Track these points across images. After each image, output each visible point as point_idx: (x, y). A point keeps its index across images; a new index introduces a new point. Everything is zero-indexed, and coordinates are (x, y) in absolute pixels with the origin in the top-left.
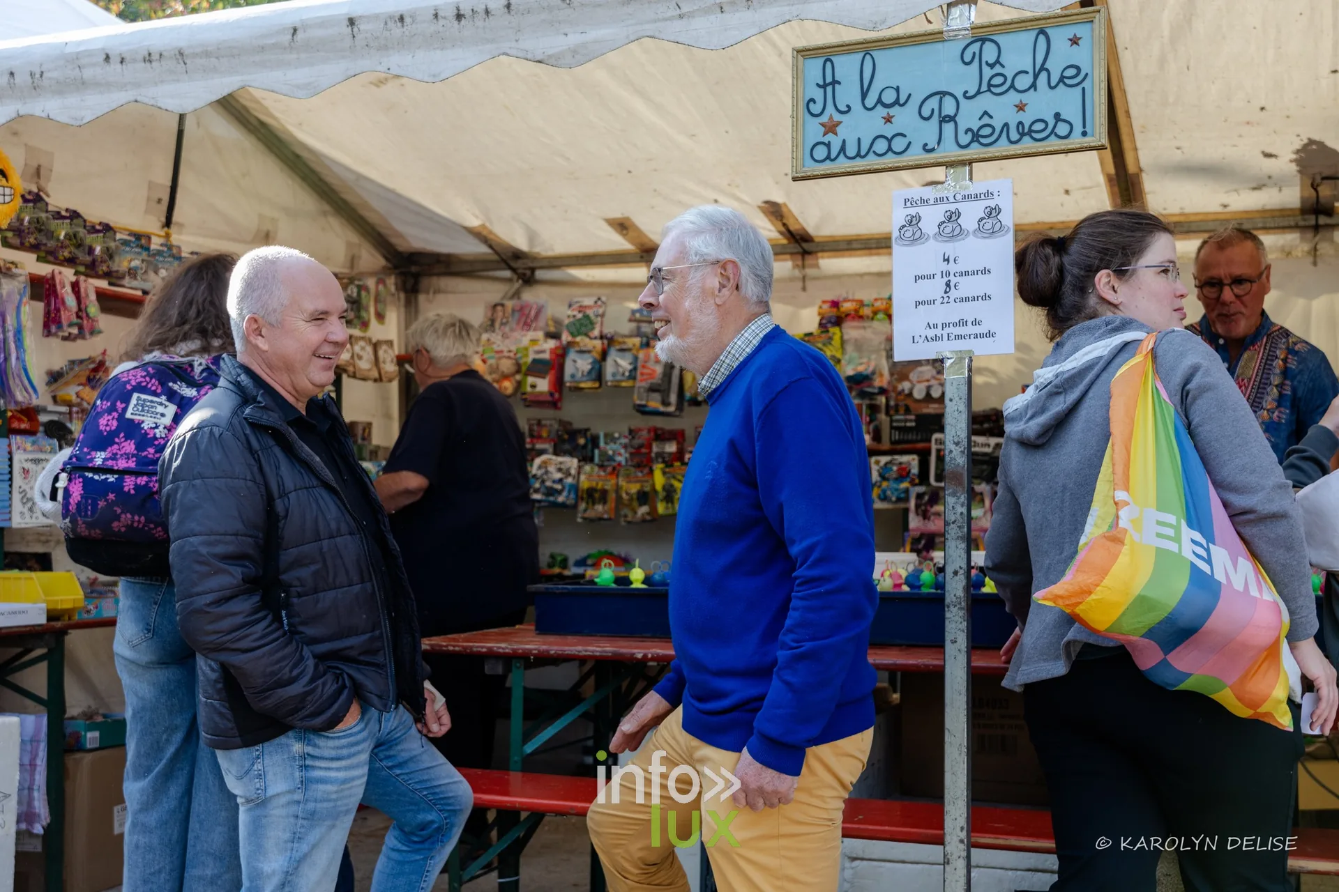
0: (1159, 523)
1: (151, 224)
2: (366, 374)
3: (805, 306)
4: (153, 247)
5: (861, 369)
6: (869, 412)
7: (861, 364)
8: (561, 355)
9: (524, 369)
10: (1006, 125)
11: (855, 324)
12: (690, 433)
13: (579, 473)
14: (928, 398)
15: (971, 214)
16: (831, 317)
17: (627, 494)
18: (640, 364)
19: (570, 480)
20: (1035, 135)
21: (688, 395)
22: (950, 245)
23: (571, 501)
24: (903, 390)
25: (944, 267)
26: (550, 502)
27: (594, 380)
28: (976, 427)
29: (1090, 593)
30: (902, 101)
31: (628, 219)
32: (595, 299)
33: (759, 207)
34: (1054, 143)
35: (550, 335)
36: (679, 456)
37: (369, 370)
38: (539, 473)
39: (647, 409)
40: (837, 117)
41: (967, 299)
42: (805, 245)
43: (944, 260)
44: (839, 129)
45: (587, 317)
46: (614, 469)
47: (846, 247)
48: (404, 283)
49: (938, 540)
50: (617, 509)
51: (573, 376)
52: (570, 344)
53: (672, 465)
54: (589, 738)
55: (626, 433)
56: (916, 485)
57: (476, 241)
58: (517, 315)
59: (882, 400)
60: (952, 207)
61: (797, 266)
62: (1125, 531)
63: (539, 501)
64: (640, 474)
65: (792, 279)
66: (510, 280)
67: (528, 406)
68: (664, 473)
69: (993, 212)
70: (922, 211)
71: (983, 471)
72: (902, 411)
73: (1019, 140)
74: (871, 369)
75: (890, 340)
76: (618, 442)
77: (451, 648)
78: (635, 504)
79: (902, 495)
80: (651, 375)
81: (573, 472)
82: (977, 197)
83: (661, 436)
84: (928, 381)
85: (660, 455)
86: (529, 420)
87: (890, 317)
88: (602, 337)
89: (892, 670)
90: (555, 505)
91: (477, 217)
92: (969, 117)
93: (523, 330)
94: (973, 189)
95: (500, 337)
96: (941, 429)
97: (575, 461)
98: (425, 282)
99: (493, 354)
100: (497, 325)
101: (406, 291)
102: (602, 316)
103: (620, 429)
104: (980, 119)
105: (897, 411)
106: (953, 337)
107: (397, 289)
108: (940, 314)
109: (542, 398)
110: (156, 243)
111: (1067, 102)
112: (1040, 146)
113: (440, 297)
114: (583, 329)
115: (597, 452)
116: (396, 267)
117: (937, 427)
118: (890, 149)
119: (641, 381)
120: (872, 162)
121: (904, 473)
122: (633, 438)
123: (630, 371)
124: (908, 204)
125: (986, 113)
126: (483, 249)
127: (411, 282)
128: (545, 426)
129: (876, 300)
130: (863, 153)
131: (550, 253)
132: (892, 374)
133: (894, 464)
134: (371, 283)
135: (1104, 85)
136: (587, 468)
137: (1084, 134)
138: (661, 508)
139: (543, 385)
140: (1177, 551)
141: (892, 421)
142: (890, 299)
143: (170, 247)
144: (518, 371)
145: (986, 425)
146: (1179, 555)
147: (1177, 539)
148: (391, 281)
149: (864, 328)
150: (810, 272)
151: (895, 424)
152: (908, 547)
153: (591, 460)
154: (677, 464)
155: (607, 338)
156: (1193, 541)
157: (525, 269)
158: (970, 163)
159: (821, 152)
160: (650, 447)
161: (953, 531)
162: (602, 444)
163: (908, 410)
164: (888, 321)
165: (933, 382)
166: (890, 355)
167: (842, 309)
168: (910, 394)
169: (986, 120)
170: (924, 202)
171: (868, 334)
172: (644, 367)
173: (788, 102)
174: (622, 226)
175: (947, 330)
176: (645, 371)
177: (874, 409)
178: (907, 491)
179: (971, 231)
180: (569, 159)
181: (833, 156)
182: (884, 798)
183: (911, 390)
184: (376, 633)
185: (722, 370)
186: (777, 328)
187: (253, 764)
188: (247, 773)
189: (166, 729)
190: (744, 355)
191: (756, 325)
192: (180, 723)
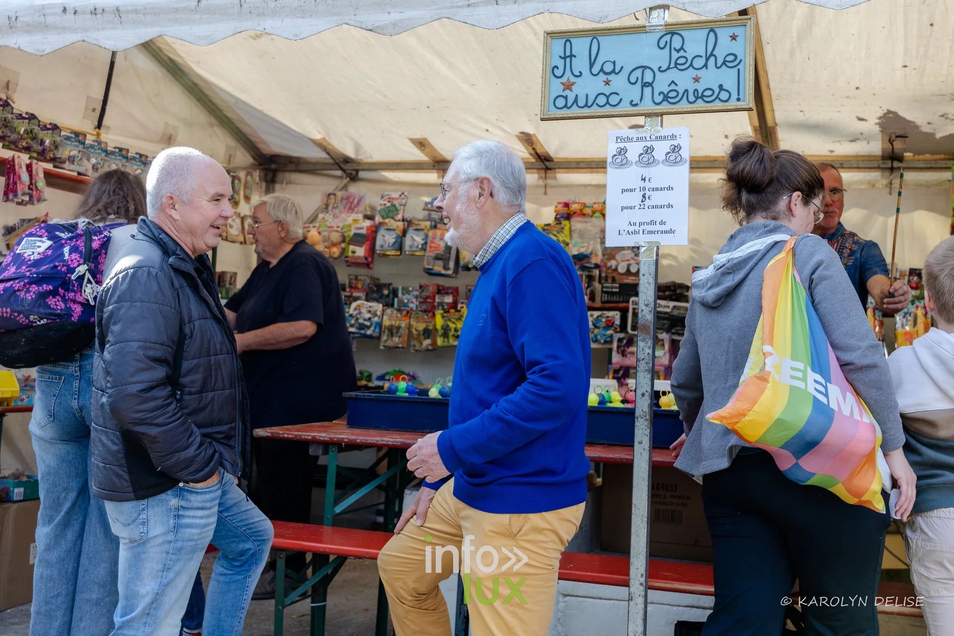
0: (792, 369)
1: (87, 126)
2: (235, 238)
3: (546, 205)
4: (87, 142)
5: (583, 250)
6: (587, 280)
7: (583, 247)
8: (374, 231)
9: (347, 240)
10: (686, 91)
11: (580, 219)
12: (462, 290)
13: (383, 315)
14: (628, 272)
15: (661, 149)
16: (563, 214)
17: (416, 330)
18: (429, 240)
19: (376, 319)
20: (706, 99)
21: (462, 263)
22: (647, 169)
23: (376, 334)
24: (611, 266)
25: (642, 184)
26: (361, 334)
27: (396, 250)
28: (660, 294)
29: (745, 415)
30: (617, 71)
31: (425, 139)
32: (400, 193)
33: (517, 136)
34: (718, 105)
35: (366, 217)
36: (454, 306)
37: (237, 236)
38: (355, 313)
39: (433, 272)
40: (572, 79)
41: (657, 207)
42: (547, 164)
43: (642, 180)
44: (573, 87)
45: (394, 206)
46: (408, 312)
47: (575, 166)
48: (266, 175)
49: (632, 371)
50: (409, 341)
51: (382, 246)
52: (381, 224)
53: (448, 312)
54: (381, 504)
55: (418, 288)
56: (618, 332)
57: (318, 150)
58: (344, 202)
59: (596, 272)
60: (649, 144)
61: (542, 177)
62: (769, 373)
63: (353, 333)
64: (426, 317)
65: (537, 186)
66: (341, 177)
67: (349, 266)
68: (443, 317)
69: (676, 149)
70: (628, 145)
71: (664, 325)
72: (610, 281)
73: (695, 102)
74: (589, 251)
75: (603, 231)
76: (412, 294)
77: (286, 436)
78: (422, 337)
79: (608, 339)
80: (437, 248)
81: (379, 313)
82: (665, 138)
83: (441, 290)
84: (628, 260)
85: (441, 304)
86: (349, 275)
87: (604, 215)
88: (403, 220)
89: (597, 461)
90: (365, 336)
91: (320, 133)
92: (662, 84)
93: (348, 212)
94: (664, 132)
95: (331, 217)
96: (637, 294)
97: (381, 306)
98: (280, 175)
99: (326, 228)
100: (330, 208)
101: (266, 181)
102: (405, 205)
103: (413, 285)
104: (669, 86)
105: (606, 280)
106: (646, 232)
107: (260, 180)
108: (639, 216)
109: (359, 261)
110: (90, 139)
111: (727, 78)
112: (709, 106)
113: (291, 187)
114: (391, 214)
115: (396, 300)
116: (260, 164)
117: (634, 293)
118: (608, 103)
119: (430, 252)
120: (595, 110)
121: (610, 324)
122: (422, 291)
123: (422, 245)
124: (619, 140)
125: (673, 82)
126: (323, 155)
127: (271, 175)
128: (361, 280)
129: (595, 203)
130: (589, 104)
131: (370, 160)
132: (604, 255)
133: (604, 317)
134: (242, 175)
135: (752, 68)
136: (389, 311)
137: (738, 100)
138: (440, 341)
139: (360, 252)
140: (804, 388)
141: (603, 287)
142: (604, 203)
143: (100, 143)
144: (344, 241)
145: (667, 293)
146: (805, 391)
147: (804, 380)
148: (257, 174)
149: (586, 222)
150: (549, 182)
151: (604, 290)
152: (611, 375)
153: (392, 305)
154: (452, 311)
155: (407, 221)
156: (816, 381)
157: (352, 170)
158: (662, 115)
159: (561, 102)
160: (434, 298)
161: (642, 366)
162: (400, 294)
163: (614, 280)
164: (602, 218)
165: (632, 262)
166: (603, 242)
167: (571, 209)
168: (616, 270)
169: (673, 87)
170: (629, 140)
171: (588, 226)
172: (432, 242)
173: (540, 66)
174: (421, 144)
175: (642, 227)
176: (433, 245)
177: (590, 278)
178: (611, 336)
179: (661, 161)
180: (386, 96)
181: (569, 105)
182: (589, 552)
183: (617, 266)
184: (234, 424)
185: (490, 250)
186: (528, 222)
187: (139, 515)
188: (134, 521)
189: (65, 489)
190: (505, 240)
191: (514, 220)
192: (75, 485)
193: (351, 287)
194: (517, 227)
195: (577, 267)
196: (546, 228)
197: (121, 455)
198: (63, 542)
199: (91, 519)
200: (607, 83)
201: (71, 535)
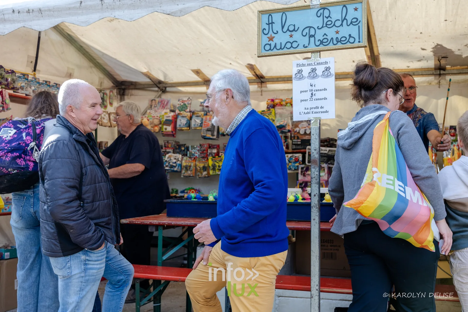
0: (388, 179)
1: (28, 70)
2: (106, 124)
3: (262, 101)
4: (29, 79)
6: (284, 138)
7: (282, 122)
8: (176, 118)
9: (162, 123)
10: (332, 38)
11: (280, 107)
12: (221, 146)
13: (182, 160)
14: (305, 134)
15: (320, 69)
16: (271, 105)
17: (199, 167)
18: (203, 121)
19: (179, 162)
20: (342, 42)
21: (221, 132)
22: (313, 80)
23: (179, 170)
24: (296, 131)
25: (311, 88)
26: (171, 170)
27: (187, 127)
28: (322, 144)
29: (363, 203)
30: (296, 30)
31: (199, 70)
32: (188, 98)
33: (246, 66)
34: (349, 45)
35: (172, 111)
36: (218, 154)
37: (107, 123)
38: (168, 160)
39: (206, 137)
40: (273, 35)
41: (319, 99)
42: (262, 79)
43: (311, 86)
44: (274, 39)
45: (185, 104)
46: (194, 158)
47: (276, 80)
48: (120, 92)
49: (309, 184)
50: (196, 173)
51: (180, 125)
52: (179, 114)
53: (215, 157)
54: (186, 254)
55: (199, 146)
56: (301, 164)
57: (145, 77)
58: (160, 104)
59: (289, 134)
60: (313, 67)
61: (259, 87)
62: (376, 181)
63: (168, 170)
64: (204, 160)
65: (257, 92)
66: (158, 91)
67: (164, 136)
68: (212, 160)
69: (328, 69)
70: (303, 68)
71: (324, 160)
72: (296, 138)
73: (337, 44)
74: (285, 123)
75: (292, 113)
76: (196, 149)
77: (137, 222)
78: (202, 171)
79: (296, 168)
80: (208, 125)
81: (180, 159)
82: (322, 64)
83: (211, 147)
84: (305, 128)
85: (211, 153)
86: (164, 141)
87: (292, 105)
88: (190, 112)
89: (293, 230)
90: (174, 171)
91: (146, 69)
92: (319, 35)
93: (162, 109)
94: (321, 60)
95: (154, 111)
96: (310, 145)
97: (181, 156)
98: (127, 92)
99: (151, 118)
100: (153, 107)
101: (120, 95)
102: (190, 104)
103: (197, 144)
104: (323, 36)
105: (294, 138)
106: (314, 112)
107: (117, 94)
108: (309, 104)
109: (168, 133)
110: (30, 77)
111: (353, 30)
112: (344, 46)
113: (132, 97)
114: (184, 109)
115: (188, 152)
116: (117, 86)
117: (308, 144)
118: (292, 46)
119: (204, 127)
120: (285, 51)
121: (297, 160)
122: (201, 147)
123: (200, 124)
125: (325, 34)
126: (148, 80)
127: (122, 91)
128: (170, 143)
129: (287, 99)
130: (282, 48)
131: (172, 82)
132: (292, 125)
133: (293, 157)
134: (108, 92)
135: (366, 25)
136: (185, 158)
137: (359, 42)
138: (211, 172)
139: (169, 129)
140: (393, 189)
141: (292, 142)
142: (292, 99)
143: (35, 79)
144: (160, 124)
145: (325, 143)
147: (393, 185)
148: (115, 91)
149: (283, 109)
150: (263, 89)
151: (293, 143)
152: (298, 186)
153: (186, 155)
154: (217, 157)
155: (192, 112)
156: (399, 185)
157: (163, 87)
158: (320, 51)
159: (268, 47)
160: (207, 151)
161: (314, 181)
162: (190, 150)
163: (298, 138)
164: (291, 106)
165: (307, 128)
166: (292, 119)
167: (275, 102)
169: (325, 37)
170: (304, 65)
171: (284, 111)
172: (205, 122)
173: (256, 29)
174: (197, 72)
175: (312, 110)
176: (206, 124)
177: (286, 137)
178: (298, 166)
179: (320, 75)
180: (178, 48)
181: (272, 49)
182: (290, 275)
183: (299, 131)
184: (110, 217)
185: (234, 125)
186: (253, 110)
187: (67, 264)
188: (64, 267)
189: (29, 252)
190: (242, 120)
191: (246, 109)
192: (34, 250)
193: (165, 147)
194: (248, 113)
195: (279, 132)
196: (262, 112)
197: (56, 234)
198: (30, 278)
199: (43, 267)
200: (291, 36)
201: (34, 275)
